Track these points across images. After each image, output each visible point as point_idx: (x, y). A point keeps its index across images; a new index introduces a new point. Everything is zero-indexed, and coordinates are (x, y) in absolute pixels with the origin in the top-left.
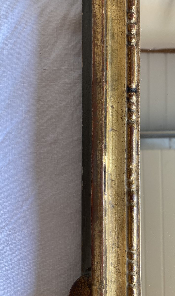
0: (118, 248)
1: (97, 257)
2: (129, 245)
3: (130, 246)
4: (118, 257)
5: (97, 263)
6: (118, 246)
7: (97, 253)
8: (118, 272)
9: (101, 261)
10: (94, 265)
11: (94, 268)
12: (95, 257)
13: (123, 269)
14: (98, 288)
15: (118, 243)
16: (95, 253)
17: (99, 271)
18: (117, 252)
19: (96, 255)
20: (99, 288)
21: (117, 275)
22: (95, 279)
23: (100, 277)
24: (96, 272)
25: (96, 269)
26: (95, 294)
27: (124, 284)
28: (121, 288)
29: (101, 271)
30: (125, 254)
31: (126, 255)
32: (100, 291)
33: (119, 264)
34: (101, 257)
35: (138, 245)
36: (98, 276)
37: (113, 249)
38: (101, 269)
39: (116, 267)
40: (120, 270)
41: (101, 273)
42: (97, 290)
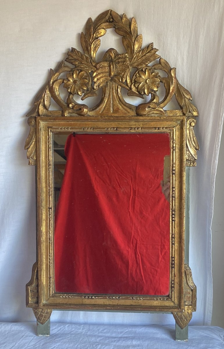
0: (46, 253)
3: (49, 253)
5: (39, 257)
8: (46, 260)
13: (48, 260)
26: (39, 265)
28: (47, 265)
30: (48, 255)
34: (40, 255)
37: (44, 254)
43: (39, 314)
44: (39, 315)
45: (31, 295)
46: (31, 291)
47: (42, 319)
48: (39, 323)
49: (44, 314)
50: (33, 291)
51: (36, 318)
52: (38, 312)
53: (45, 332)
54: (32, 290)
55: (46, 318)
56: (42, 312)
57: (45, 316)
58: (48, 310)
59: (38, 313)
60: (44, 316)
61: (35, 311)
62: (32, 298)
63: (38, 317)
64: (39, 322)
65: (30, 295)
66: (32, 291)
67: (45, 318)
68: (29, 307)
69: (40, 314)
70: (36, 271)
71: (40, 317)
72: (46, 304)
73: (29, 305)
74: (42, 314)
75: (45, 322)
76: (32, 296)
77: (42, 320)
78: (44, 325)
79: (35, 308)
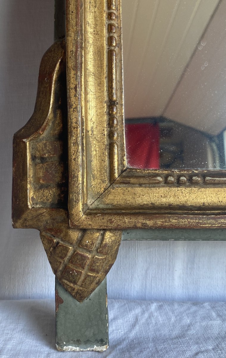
0: (96, 7)
1: (72, 6)
2: (109, 3)
3: (109, 5)
4: (95, 18)
5: (72, 12)
6: (96, 6)
7: (72, 2)
8: (96, 34)
9: (76, 10)
10: (69, 14)
11: (69, 17)
12: (69, 6)
13: (102, 31)
14: (73, 39)
15: (96, 2)
16: (70, 2)
17: (75, 21)
18: (95, 12)
19: (70, 3)
20: (75, 40)
21: (95, 37)
22: (70, 30)
23: (75, 28)
24: (71, 21)
25: (71, 19)
26: (69, 46)
27: (103, 47)
28: (99, 51)
29: (76, 21)
30: (103, 14)
31: (105, 15)
32: (76, 42)
33: (97, 25)
34: (76, 6)
35: (119, 6)
36: (73, 27)
37: (90, 8)
38: (76, 19)
39: (94, 28)
40: (98, 32)
41: (76, 24)
42: (73, 41)
43: (69, 254)
44: (66, 259)
45: (35, 173)
46: (33, 158)
47: (82, 278)
48: (64, 296)
49: (90, 252)
50: (43, 159)
51: (55, 272)
52: (66, 245)
53: (89, 333)
54: (38, 154)
55: (98, 272)
56: (80, 242)
57: (94, 261)
58: (108, 235)
59: (67, 250)
60: (88, 262)
61: (50, 241)
62: (39, 187)
63: (66, 267)
64: (66, 290)
65: (30, 172)
66: (38, 161)
67: (92, 270)
68: (26, 227)
69: (75, 254)
70: (55, 76)
71: (70, 265)
72: (96, 209)
73: (24, 216)
74: (80, 251)
75: (92, 286)
76: (37, 179)
77: (79, 283)
78: (86, 301)
79: (50, 230)
